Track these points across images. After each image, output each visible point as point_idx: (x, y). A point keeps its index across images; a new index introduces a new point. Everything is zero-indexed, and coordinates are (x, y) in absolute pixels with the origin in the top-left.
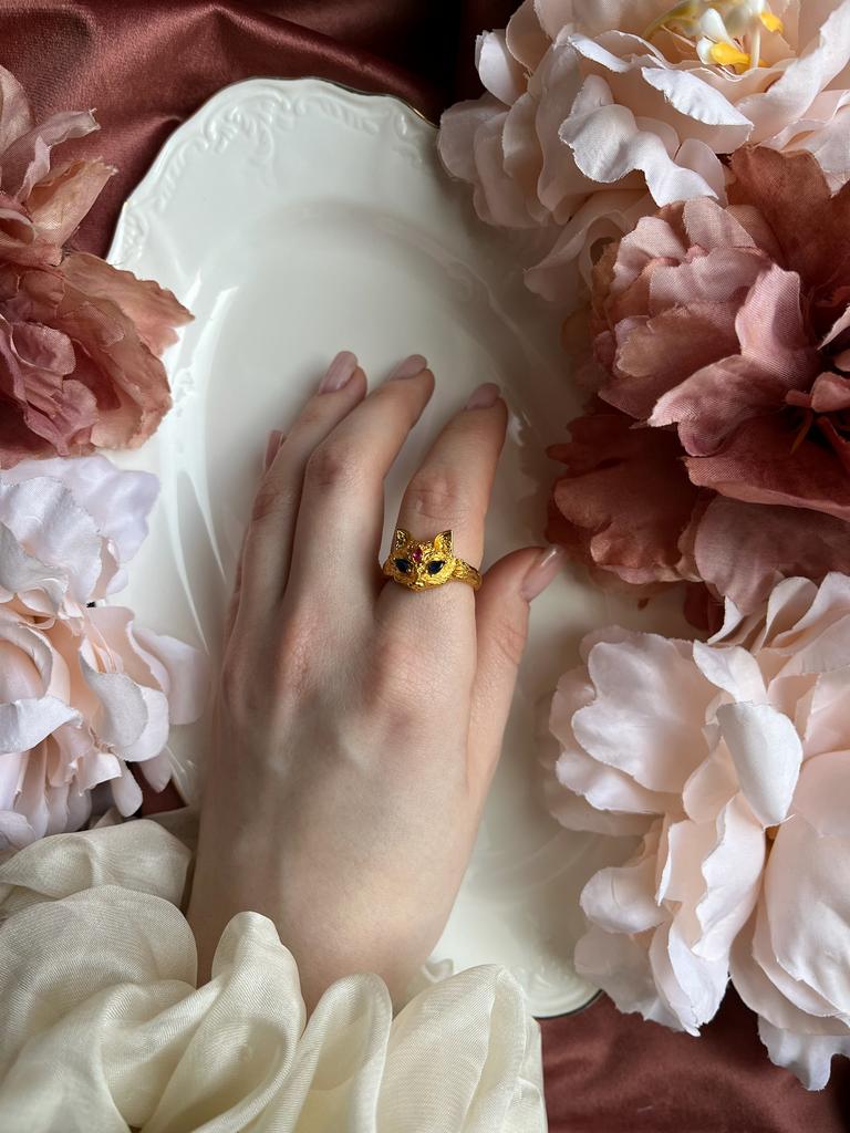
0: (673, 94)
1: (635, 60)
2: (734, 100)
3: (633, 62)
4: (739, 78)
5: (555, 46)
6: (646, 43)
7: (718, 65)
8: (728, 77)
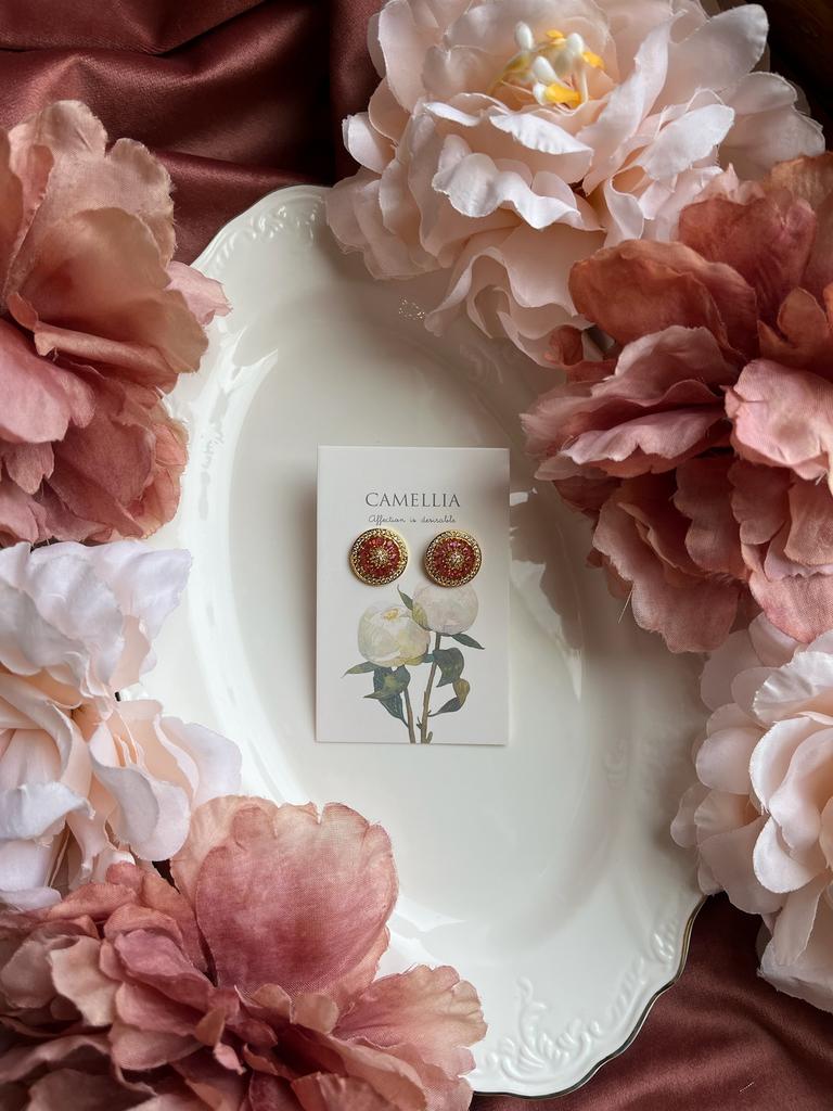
0: (520, 134)
1: (482, 113)
2: (573, 130)
3: (482, 115)
4: (573, 112)
5: (414, 117)
6: (491, 99)
7: (555, 105)
8: (565, 113)
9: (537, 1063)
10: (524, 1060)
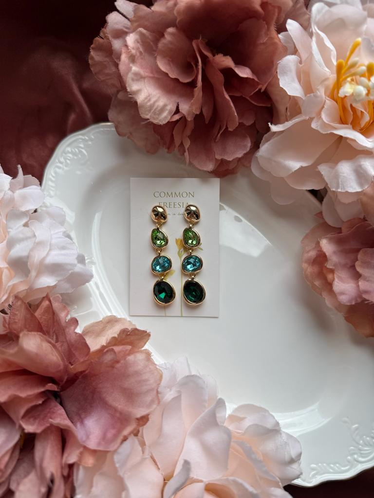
9: (368, 450)
10: (362, 452)
